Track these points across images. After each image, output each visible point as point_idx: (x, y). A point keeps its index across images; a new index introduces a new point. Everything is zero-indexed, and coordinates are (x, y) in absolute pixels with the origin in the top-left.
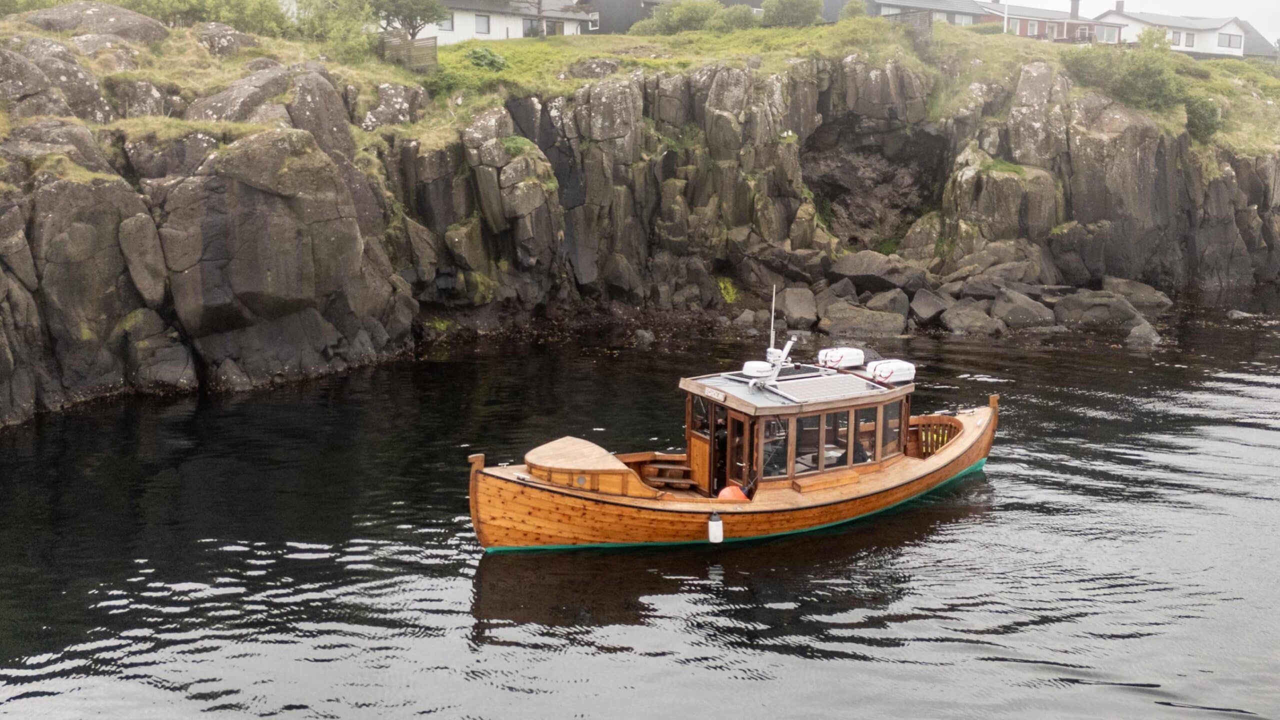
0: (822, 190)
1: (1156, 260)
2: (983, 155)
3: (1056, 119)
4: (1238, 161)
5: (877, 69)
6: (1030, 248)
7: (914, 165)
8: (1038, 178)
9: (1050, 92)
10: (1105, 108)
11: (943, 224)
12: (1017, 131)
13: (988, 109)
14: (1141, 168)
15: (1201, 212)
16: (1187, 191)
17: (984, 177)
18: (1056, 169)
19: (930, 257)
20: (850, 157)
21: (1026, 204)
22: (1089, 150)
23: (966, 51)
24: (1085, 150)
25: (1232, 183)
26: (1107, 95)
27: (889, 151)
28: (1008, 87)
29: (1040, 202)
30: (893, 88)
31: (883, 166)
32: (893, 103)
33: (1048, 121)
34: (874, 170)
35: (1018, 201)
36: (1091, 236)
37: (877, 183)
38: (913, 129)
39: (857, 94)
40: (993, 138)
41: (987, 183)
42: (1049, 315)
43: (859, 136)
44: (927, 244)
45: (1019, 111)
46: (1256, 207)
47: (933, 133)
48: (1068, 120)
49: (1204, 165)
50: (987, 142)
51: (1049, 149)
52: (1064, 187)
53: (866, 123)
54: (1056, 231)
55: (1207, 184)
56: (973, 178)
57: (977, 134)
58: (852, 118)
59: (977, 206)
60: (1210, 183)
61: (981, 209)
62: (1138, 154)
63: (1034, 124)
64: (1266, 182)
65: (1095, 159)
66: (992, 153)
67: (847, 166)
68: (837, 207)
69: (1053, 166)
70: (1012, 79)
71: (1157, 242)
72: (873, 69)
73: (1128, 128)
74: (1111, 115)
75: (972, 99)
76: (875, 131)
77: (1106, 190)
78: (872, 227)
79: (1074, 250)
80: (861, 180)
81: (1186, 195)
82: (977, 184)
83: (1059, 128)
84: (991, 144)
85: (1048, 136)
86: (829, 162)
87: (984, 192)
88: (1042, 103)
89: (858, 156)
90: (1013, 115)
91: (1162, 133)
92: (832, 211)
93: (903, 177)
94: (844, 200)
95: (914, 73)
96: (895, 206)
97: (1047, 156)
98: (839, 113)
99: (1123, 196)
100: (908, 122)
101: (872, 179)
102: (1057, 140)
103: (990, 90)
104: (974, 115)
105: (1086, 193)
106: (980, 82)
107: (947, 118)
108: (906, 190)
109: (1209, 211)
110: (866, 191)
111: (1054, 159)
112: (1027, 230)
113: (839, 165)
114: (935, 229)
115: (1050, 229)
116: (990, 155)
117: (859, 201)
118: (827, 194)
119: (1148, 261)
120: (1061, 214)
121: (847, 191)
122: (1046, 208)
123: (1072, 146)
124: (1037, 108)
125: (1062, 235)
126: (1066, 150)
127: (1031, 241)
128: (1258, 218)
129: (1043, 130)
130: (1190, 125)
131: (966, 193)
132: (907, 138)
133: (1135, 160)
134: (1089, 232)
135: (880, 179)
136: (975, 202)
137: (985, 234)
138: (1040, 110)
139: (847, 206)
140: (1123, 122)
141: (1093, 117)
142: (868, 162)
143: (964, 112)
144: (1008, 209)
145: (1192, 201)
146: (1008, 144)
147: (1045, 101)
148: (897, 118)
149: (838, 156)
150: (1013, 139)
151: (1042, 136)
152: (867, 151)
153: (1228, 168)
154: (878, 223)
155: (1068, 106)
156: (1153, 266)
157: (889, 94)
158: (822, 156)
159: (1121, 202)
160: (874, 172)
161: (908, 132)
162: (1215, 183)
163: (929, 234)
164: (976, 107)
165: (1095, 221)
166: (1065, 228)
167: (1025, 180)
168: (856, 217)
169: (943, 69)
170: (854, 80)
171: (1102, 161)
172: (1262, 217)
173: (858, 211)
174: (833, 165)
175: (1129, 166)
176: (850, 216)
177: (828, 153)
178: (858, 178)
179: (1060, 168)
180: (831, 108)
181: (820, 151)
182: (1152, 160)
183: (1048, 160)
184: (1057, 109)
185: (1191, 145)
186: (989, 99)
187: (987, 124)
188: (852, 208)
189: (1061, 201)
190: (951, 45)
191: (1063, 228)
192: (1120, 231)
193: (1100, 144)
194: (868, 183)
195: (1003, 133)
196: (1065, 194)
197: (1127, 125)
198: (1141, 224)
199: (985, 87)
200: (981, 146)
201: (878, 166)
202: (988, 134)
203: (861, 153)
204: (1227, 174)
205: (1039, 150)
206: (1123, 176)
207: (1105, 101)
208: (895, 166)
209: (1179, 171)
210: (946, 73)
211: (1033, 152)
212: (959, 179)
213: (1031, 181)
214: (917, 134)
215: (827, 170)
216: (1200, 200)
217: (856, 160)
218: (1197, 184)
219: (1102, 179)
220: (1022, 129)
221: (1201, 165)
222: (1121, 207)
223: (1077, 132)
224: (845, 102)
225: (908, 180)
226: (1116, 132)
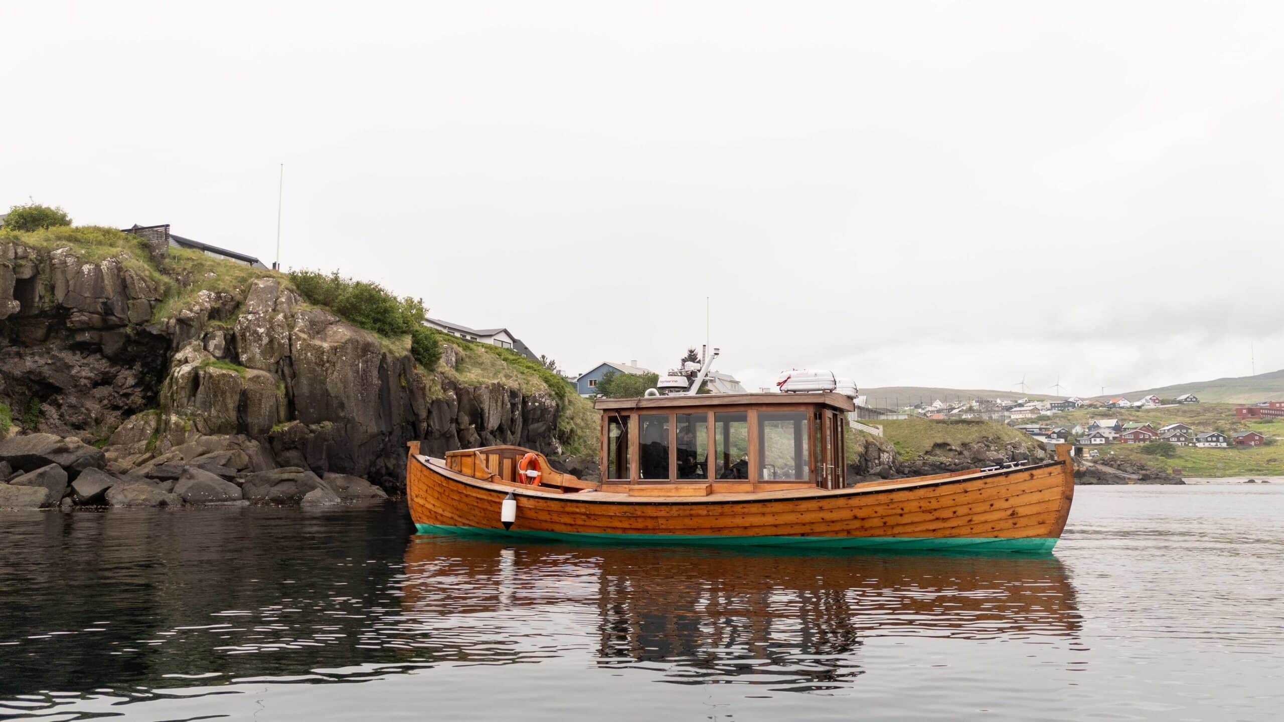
0: (30, 389)
1: (380, 462)
2: (205, 356)
3: (278, 325)
4: (461, 389)
5: (91, 263)
6: (248, 443)
7: (138, 367)
8: (258, 377)
9: (275, 302)
10: (331, 324)
11: (159, 420)
12: (243, 336)
13: (214, 314)
14: (363, 379)
15: (425, 424)
16: (411, 405)
17: (201, 373)
18: (280, 372)
19: (140, 453)
20: (63, 355)
21: (245, 402)
22: (309, 354)
23: (202, 264)
24: (306, 354)
25: (453, 404)
26: (334, 313)
27: (109, 349)
28: (239, 297)
29: (260, 400)
30: (108, 282)
31: (103, 365)
32: (107, 298)
33: (271, 327)
34: (91, 370)
35: (237, 397)
36: (312, 435)
37: (96, 384)
38: (134, 329)
39: (68, 286)
40: (217, 341)
41: (204, 378)
42: (235, 491)
43: (73, 332)
44: (139, 440)
45: (245, 318)
46: (473, 426)
47: (155, 332)
48: (291, 327)
49: (428, 386)
50: (212, 345)
51: (274, 353)
52: (286, 387)
53: (77, 317)
54: (277, 429)
55: (430, 401)
56: (189, 373)
57: (202, 336)
58: (61, 313)
59: (194, 402)
60: (433, 402)
61: (198, 405)
62: (360, 365)
63: (258, 329)
64: (482, 406)
65: (316, 363)
66: (217, 355)
67: (58, 364)
68: (46, 407)
69: (277, 369)
70: (243, 291)
71: (381, 446)
72: (87, 263)
73: (349, 340)
74: (335, 329)
75: (197, 303)
76: (89, 327)
77: (327, 393)
78: (87, 428)
79: (296, 448)
80: (75, 380)
81: (410, 408)
82: (195, 380)
83: (282, 333)
84: (216, 347)
85: (271, 341)
86: (37, 358)
87: (201, 388)
88: (267, 311)
89: (74, 354)
90: (239, 321)
91: (384, 350)
92: (42, 413)
93: (126, 379)
94: (56, 400)
95: (137, 275)
96: (116, 408)
97: (272, 361)
98: (46, 305)
99: (345, 401)
100: (130, 321)
101: (89, 378)
102: (281, 346)
103: (218, 297)
104: (198, 318)
105: (307, 394)
106: (209, 290)
107: (169, 318)
108: (129, 391)
109: (432, 424)
110: (81, 391)
111: (278, 363)
112: (247, 425)
113: (50, 362)
114: (150, 426)
115: (271, 427)
116: (214, 356)
117: (73, 400)
118: (35, 394)
119: (373, 464)
120: (282, 413)
121: (59, 390)
122: (267, 406)
123: (294, 350)
124: (262, 315)
125: (283, 433)
126: (289, 354)
127: (250, 437)
128: (476, 435)
129: (267, 335)
130: (413, 350)
131: (182, 388)
132: (128, 336)
133: (358, 372)
134: (312, 431)
135: (99, 379)
136: (193, 398)
137: (200, 429)
138: (264, 318)
139: (59, 406)
140: (345, 335)
141: (317, 329)
142: (85, 361)
143: (186, 313)
144: (225, 404)
145: (416, 415)
146: (235, 348)
147: (270, 310)
148: (113, 314)
149: (49, 353)
150: (240, 344)
151: (265, 340)
152: (84, 348)
153: (451, 393)
154: (93, 423)
155: (293, 316)
156: (378, 467)
157: (103, 288)
158: (28, 351)
159: (342, 405)
160: (91, 372)
161: (128, 330)
162: (437, 403)
163: (143, 430)
164: (201, 310)
165: (318, 422)
166: (286, 427)
167: (244, 378)
168: (67, 418)
169: (177, 280)
170: (64, 272)
171: (323, 366)
172: (480, 435)
173: (71, 411)
174: (42, 362)
175: (350, 374)
176: (61, 416)
177: (36, 349)
178: (72, 376)
179: (283, 371)
180: (37, 299)
181: (26, 347)
182: (375, 373)
183: (272, 364)
184: (281, 316)
185: (415, 367)
186: (217, 305)
187: (212, 327)
188: (64, 408)
189: (283, 401)
190: (188, 259)
191: (285, 426)
192: (343, 432)
193: (320, 351)
194: (83, 381)
195: (229, 337)
196: (287, 394)
197: (348, 337)
198: (364, 427)
199: (213, 295)
200: (205, 348)
201: (96, 366)
202: (213, 337)
203: (78, 352)
204: (451, 396)
205: (263, 353)
206: (345, 382)
207: (331, 318)
208: (119, 368)
209: (403, 387)
210: (179, 283)
211: (258, 356)
212: (176, 374)
213: (250, 379)
214: (138, 334)
215: (34, 366)
216: (423, 414)
217: (68, 357)
218: (421, 400)
219: (323, 382)
220: (248, 334)
221: (425, 386)
222: (343, 410)
223: (299, 338)
224: (53, 294)
225: (131, 381)
226: (337, 342)
